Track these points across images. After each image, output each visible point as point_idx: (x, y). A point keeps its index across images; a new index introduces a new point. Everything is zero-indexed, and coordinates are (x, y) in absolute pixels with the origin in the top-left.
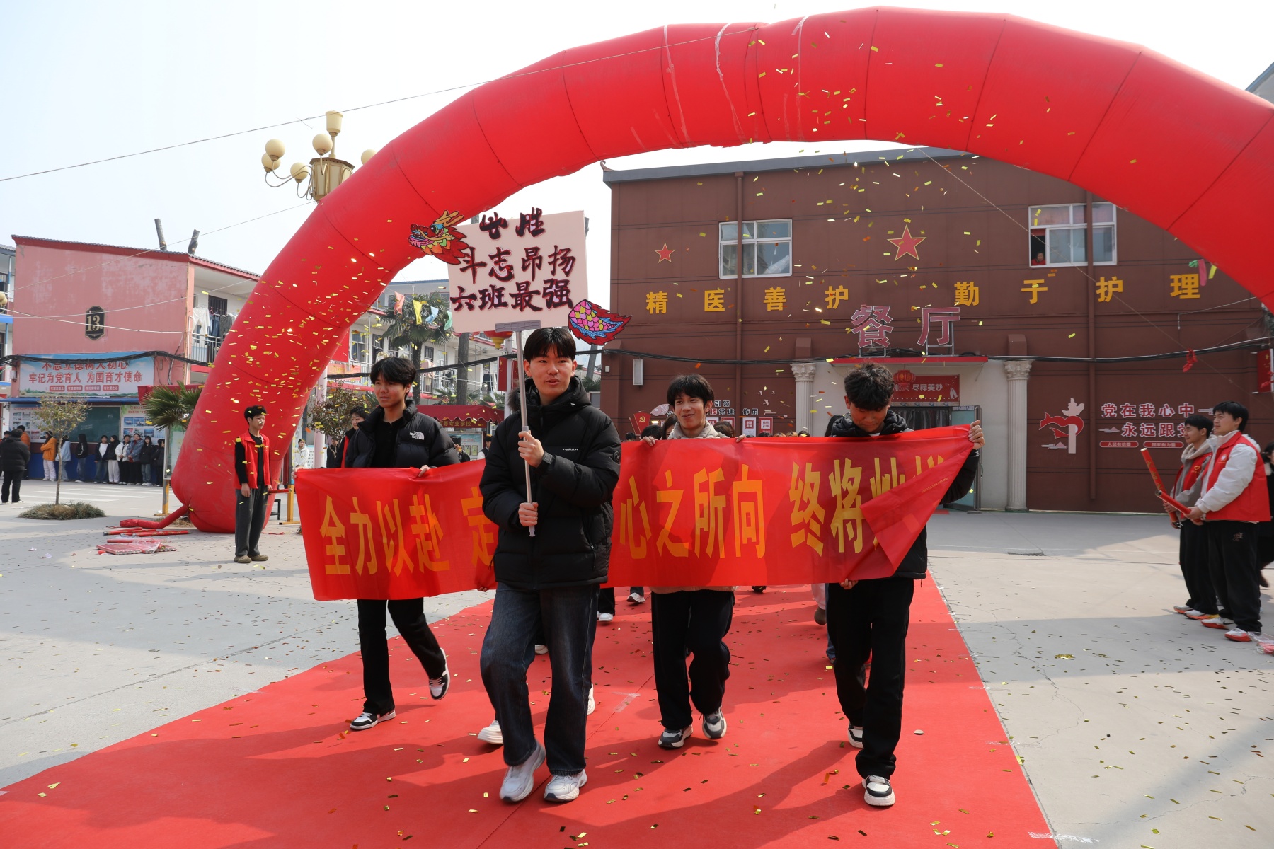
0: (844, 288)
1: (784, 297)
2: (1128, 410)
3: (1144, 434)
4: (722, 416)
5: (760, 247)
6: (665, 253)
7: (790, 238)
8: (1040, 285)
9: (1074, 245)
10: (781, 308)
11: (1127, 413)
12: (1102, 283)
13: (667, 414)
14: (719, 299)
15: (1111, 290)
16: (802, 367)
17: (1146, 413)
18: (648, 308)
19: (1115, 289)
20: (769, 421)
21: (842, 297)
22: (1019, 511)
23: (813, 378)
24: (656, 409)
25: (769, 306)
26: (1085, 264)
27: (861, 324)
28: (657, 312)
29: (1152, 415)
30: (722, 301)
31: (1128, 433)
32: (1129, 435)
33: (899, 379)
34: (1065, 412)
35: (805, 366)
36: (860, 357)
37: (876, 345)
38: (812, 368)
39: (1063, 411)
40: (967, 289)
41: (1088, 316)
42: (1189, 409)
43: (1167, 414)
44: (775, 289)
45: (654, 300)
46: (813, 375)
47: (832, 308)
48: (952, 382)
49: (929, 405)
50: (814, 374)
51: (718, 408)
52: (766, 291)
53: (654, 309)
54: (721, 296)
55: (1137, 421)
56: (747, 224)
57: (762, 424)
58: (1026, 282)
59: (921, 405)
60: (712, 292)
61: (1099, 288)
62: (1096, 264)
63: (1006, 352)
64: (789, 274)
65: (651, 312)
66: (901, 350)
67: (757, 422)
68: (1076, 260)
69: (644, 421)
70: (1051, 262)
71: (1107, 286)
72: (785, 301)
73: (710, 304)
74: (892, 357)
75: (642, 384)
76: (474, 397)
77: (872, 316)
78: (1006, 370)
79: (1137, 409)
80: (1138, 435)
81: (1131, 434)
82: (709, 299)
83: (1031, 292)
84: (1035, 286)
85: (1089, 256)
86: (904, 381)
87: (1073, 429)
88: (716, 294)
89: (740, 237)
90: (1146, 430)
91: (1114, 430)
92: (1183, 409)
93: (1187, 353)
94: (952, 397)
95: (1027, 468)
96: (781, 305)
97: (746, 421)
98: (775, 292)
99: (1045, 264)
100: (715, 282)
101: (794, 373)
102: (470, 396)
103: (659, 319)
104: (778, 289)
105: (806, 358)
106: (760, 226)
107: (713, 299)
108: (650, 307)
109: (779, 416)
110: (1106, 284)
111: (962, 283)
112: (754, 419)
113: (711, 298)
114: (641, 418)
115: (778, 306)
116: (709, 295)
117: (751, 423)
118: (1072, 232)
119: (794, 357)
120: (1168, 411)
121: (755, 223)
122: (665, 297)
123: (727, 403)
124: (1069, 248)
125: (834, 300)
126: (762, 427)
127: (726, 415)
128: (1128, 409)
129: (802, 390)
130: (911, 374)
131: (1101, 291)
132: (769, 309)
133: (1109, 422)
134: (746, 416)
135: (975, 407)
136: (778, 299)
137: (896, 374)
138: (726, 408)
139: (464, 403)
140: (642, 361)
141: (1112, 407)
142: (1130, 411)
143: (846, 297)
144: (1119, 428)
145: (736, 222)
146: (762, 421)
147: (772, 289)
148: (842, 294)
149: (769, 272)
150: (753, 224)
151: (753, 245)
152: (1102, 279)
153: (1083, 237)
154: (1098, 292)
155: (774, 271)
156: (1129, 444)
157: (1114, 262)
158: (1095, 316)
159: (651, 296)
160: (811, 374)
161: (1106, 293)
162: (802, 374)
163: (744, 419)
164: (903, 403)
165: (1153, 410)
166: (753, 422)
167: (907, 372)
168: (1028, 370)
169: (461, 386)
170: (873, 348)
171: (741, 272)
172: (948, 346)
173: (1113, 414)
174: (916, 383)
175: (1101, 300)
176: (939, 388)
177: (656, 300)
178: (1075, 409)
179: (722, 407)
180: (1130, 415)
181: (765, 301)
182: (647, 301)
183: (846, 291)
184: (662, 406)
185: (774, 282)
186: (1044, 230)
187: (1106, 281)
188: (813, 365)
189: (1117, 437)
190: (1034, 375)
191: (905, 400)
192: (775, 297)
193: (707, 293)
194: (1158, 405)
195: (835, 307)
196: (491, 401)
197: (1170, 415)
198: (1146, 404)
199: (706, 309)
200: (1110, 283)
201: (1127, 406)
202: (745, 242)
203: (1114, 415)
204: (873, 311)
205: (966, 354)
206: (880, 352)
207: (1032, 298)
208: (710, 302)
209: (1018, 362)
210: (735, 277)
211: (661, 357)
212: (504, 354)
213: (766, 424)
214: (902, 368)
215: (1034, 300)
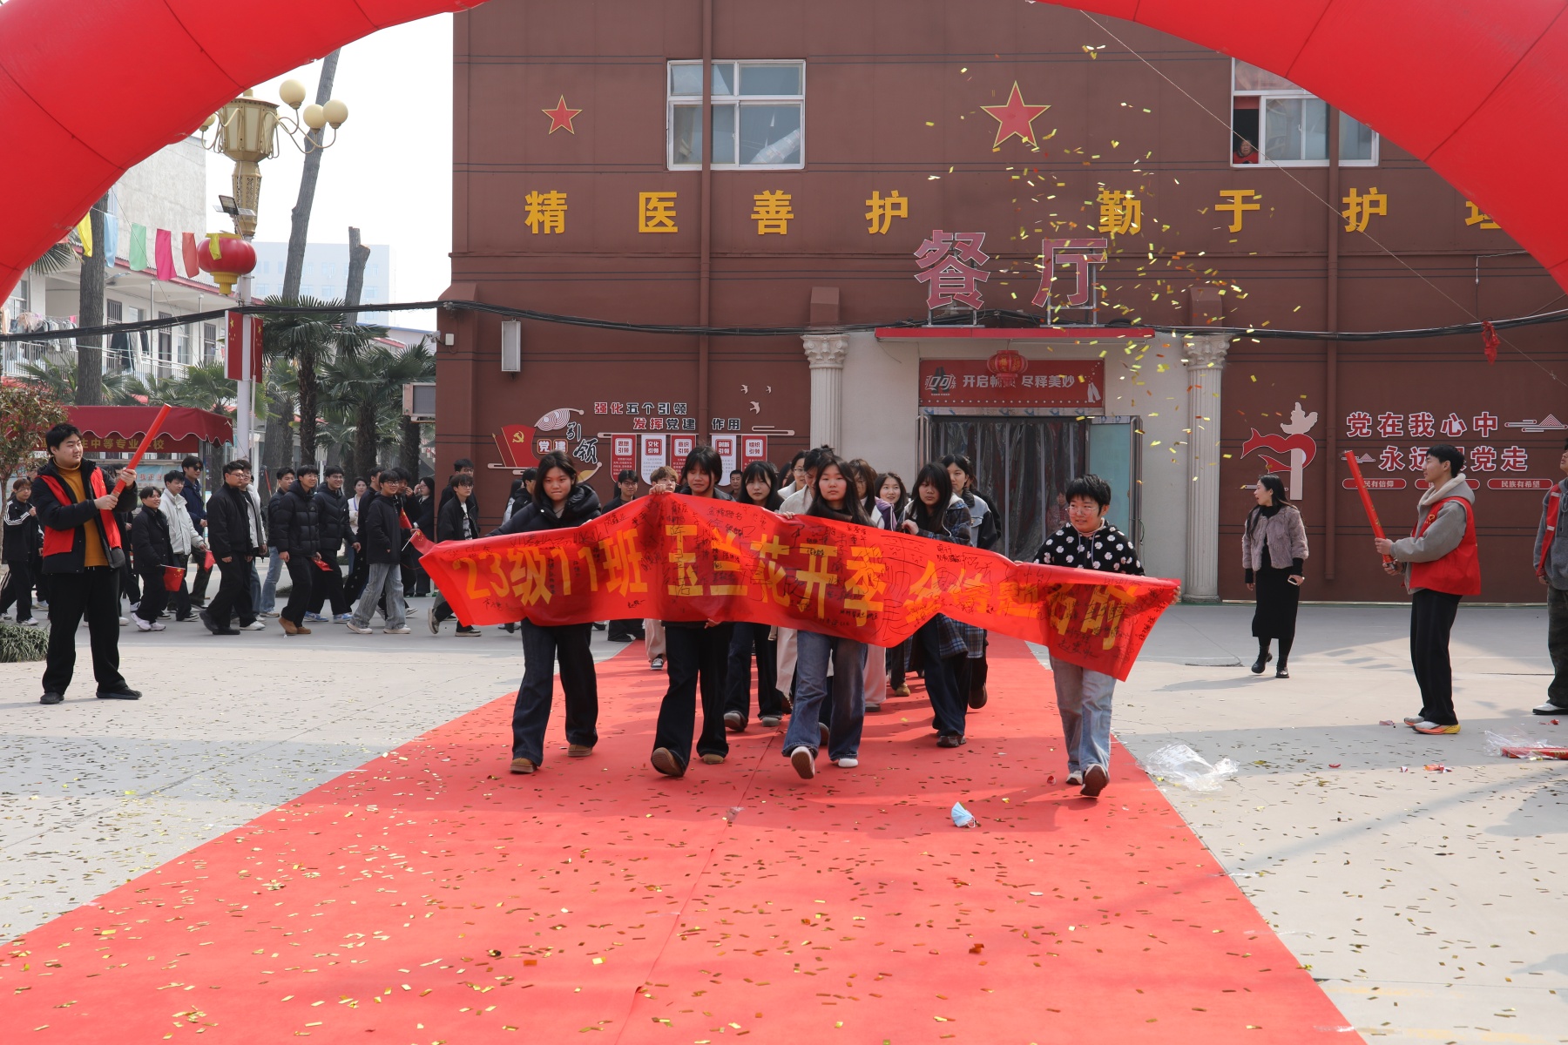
0: (900, 195)
1: (790, 209)
2: (1390, 425)
3: (1415, 465)
4: (672, 431)
5: (746, 110)
6: (562, 114)
7: (802, 97)
8: (1246, 200)
9: (1308, 129)
10: (783, 230)
11: (1389, 429)
12: (1352, 198)
13: (566, 427)
14: (666, 209)
15: (1368, 210)
16: (823, 341)
17: (1421, 429)
18: (528, 222)
19: (1374, 210)
20: (761, 442)
21: (896, 213)
22: (1206, 602)
23: (842, 362)
24: (546, 419)
25: (761, 224)
26: (1324, 163)
27: (933, 266)
28: (547, 231)
29: (1430, 433)
30: (673, 213)
31: (1389, 465)
32: (1391, 468)
33: (999, 366)
34: (1285, 428)
35: (828, 341)
36: (930, 325)
37: (959, 304)
38: (840, 344)
39: (1282, 425)
40: (1121, 203)
41: (1327, 257)
42: (1490, 423)
43: (1454, 430)
44: (773, 193)
45: (540, 208)
46: (842, 356)
47: (878, 232)
48: (1095, 371)
49: (1050, 414)
50: (844, 355)
51: (665, 417)
52: (756, 197)
53: (541, 224)
54: (671, 204)
55: (1405, 443)
56: (719, 66)
57: (748, 448)
58: (1223, 193)
59: (1036, 414)
60: (654, 196)
61: (1347, 206)
62: (1343, 163)
63: (1187, 320)
64: (800, 166)
65: (535, 230)
66: (1003, 312)
67: (738, 444)
68: (1310, 156)
69: (521, 440)
70: (1269, 156)
71: (1360, 204)
72: (791, 216)
73: (649, 219)
74: (988, 326)
75: (518, 369)
76: (112, 383)
77: (951, 252)
78: (1186, 352)
79: (1405, 422)
80: (1407, 467)
81: (1395, 465)
82: (647, 209)
83: (1232, 212)
84: (1238, 200)
85: (1331, 151)
86: (1008, 370)
87: (1299, 457)
88: (661, 200)
89: (708, 90)
90: (1419, 459)
91: (1367, 458)
92: (1481, 423)
93: (1479, 326)
94: (1091, 400)
95: (1219, 525)
96: (784, 224)
97: (718, 442)
98: (773, 198)
99: (1256, 162)
100: (659, 177)
101: (807, 352)
102: (104, 381)
103: (548, 244)
104: (779, 193)
105: (831, 325)
106: (743, 71)
107: (655, 209)
108: (533, 219)
109: (779, 432)
110: (1359, 200)
111: (1112, 192)
112: (733, 438)
113: (651, 206)
114: (516, 435)
115: (778, 226)
116: (648, 200)
117: (727, 445)
118: (1304, 103)
119: (807, 321)
120: (1456, 427)
121: (736, 65)
122: (563, 201)
123: (681, 408)
124: (1300, 133)
125: (882, 217)
126: (748, 454)
127: (680, 431)
128: (1390, 422)
129: (821, 384)
130: (1020, 358)
131: (1350, 213)
132: (762, 230)
133: (1360, 445)
134: (717, 432)
135: (1131, 417)
136: (777, 212)
137: (994, 357)
138: (680, 417)
139: (95, 399)
140: (518, 325)
141: (1364, 418)
142: (1393, 425)
143: (903, 213)
144: (1376, 455)
145: (701, 61)
146: (748, 442)
147: (767, 194)
148: (896, 206)
149: (762, 160)
150: (732, 66)
151: (732, 107)
152: (1353, 191)
153: (1324, 115)
154: (1345, 214)
155: (773, 157)
156: (1390, 484)
157: (1373, 162)
158: (1339, 257)
159: (534, 198)
160: (839, 355)
161: (1359, 216)
162: (823, 354)
163: (715, 437)
164: (1005, 410)
165: (1431, 424)
166: (730, 442)
167: (1012, 355)
168: (1224, 352)
169: (88, 359)
170: (953, 310)
171: (708, 157)
172: (1087, 308)
173: (1365, 431)
174: (1027, 373)
175: (1349, 229)
176: (1068, 383)
177: (544, 208)
178: (1301, 422)
179: (672, 414)
180: (1393, 432)
181: (754, 216)
182: (527, 208)
183: (904, 201)
184: (556, 413)
185: (770, 180)
186: (1257, 99)
187: (1359, 194)
188: (844, 340)
189: (1370, 470)
190: (1235, 360)
191: (1007, 405)
192: (773, 209)
193: (643, 196)
194: (1440, 417)
195: (884, 230)
196: (139, 390)
197: (1459, 431)
198: (1421, 414)
199: (642, 229)
200: (1366, 199)
201: (1389, 417)
202: (718, 99)
203: (1368, 433)
204: (954, 242)
205: (1116, 323)
206: (965, 318)
207: (1233, 224)
208: (650, 214)
209: (1207, 338)
210: (698, 167)
211: (557, 319)
212: (235, 304)
213: (755, 448)
214: (1004, 348)
215: (1236, 227)
